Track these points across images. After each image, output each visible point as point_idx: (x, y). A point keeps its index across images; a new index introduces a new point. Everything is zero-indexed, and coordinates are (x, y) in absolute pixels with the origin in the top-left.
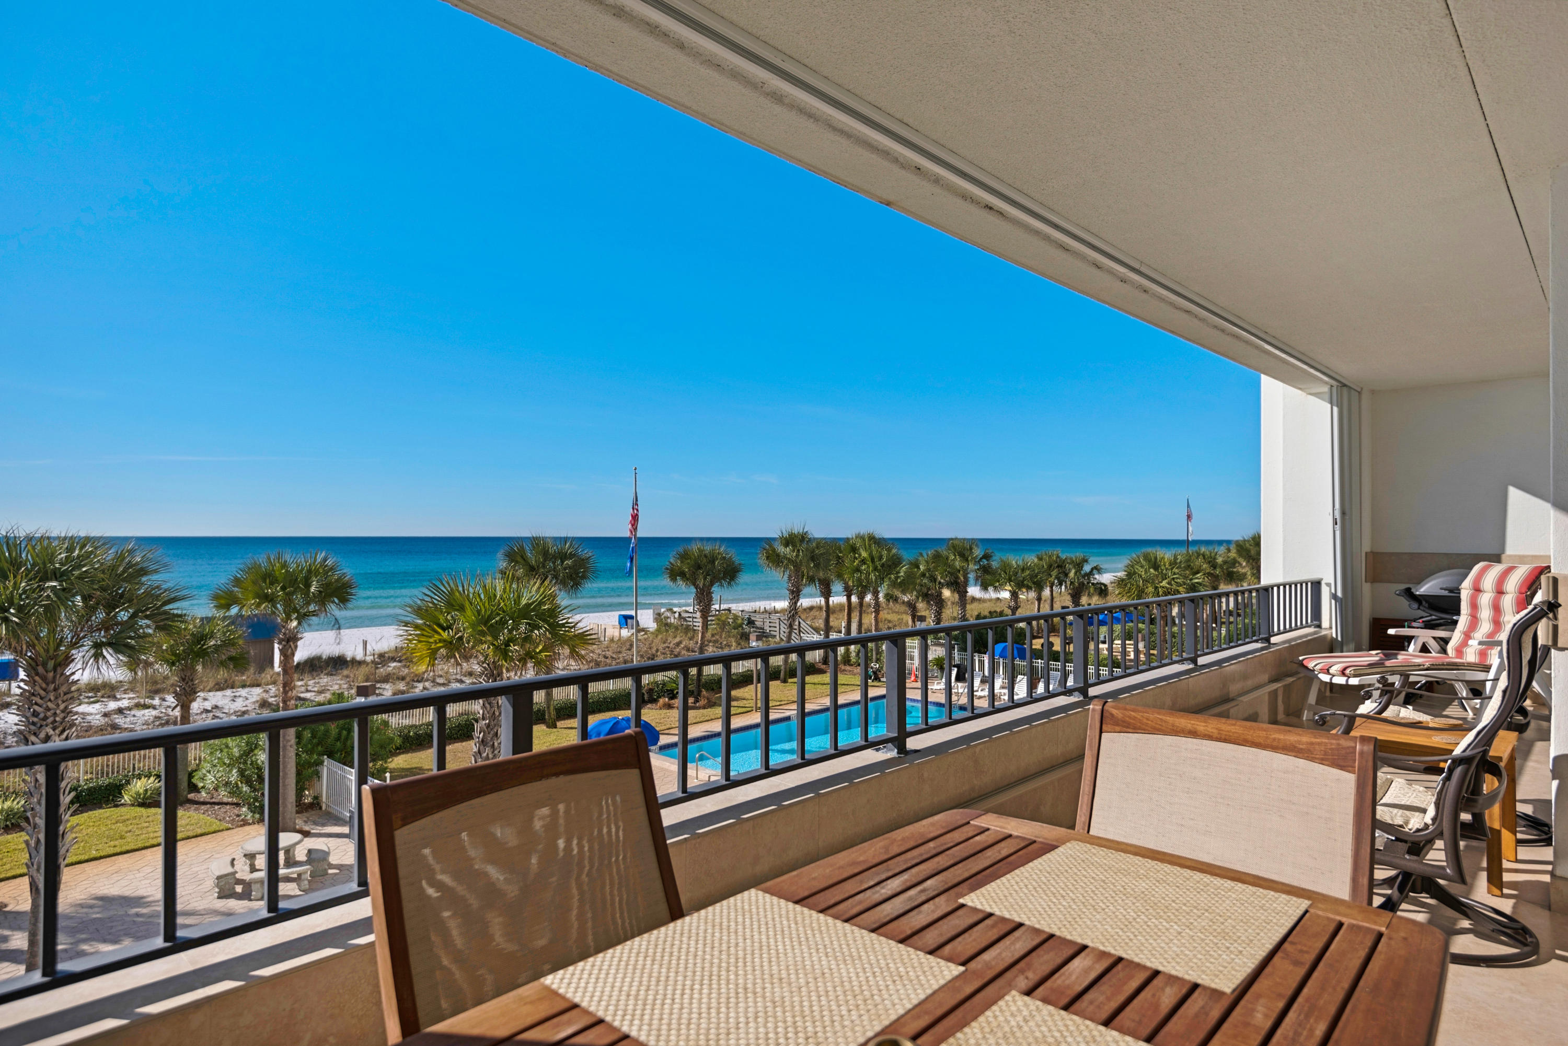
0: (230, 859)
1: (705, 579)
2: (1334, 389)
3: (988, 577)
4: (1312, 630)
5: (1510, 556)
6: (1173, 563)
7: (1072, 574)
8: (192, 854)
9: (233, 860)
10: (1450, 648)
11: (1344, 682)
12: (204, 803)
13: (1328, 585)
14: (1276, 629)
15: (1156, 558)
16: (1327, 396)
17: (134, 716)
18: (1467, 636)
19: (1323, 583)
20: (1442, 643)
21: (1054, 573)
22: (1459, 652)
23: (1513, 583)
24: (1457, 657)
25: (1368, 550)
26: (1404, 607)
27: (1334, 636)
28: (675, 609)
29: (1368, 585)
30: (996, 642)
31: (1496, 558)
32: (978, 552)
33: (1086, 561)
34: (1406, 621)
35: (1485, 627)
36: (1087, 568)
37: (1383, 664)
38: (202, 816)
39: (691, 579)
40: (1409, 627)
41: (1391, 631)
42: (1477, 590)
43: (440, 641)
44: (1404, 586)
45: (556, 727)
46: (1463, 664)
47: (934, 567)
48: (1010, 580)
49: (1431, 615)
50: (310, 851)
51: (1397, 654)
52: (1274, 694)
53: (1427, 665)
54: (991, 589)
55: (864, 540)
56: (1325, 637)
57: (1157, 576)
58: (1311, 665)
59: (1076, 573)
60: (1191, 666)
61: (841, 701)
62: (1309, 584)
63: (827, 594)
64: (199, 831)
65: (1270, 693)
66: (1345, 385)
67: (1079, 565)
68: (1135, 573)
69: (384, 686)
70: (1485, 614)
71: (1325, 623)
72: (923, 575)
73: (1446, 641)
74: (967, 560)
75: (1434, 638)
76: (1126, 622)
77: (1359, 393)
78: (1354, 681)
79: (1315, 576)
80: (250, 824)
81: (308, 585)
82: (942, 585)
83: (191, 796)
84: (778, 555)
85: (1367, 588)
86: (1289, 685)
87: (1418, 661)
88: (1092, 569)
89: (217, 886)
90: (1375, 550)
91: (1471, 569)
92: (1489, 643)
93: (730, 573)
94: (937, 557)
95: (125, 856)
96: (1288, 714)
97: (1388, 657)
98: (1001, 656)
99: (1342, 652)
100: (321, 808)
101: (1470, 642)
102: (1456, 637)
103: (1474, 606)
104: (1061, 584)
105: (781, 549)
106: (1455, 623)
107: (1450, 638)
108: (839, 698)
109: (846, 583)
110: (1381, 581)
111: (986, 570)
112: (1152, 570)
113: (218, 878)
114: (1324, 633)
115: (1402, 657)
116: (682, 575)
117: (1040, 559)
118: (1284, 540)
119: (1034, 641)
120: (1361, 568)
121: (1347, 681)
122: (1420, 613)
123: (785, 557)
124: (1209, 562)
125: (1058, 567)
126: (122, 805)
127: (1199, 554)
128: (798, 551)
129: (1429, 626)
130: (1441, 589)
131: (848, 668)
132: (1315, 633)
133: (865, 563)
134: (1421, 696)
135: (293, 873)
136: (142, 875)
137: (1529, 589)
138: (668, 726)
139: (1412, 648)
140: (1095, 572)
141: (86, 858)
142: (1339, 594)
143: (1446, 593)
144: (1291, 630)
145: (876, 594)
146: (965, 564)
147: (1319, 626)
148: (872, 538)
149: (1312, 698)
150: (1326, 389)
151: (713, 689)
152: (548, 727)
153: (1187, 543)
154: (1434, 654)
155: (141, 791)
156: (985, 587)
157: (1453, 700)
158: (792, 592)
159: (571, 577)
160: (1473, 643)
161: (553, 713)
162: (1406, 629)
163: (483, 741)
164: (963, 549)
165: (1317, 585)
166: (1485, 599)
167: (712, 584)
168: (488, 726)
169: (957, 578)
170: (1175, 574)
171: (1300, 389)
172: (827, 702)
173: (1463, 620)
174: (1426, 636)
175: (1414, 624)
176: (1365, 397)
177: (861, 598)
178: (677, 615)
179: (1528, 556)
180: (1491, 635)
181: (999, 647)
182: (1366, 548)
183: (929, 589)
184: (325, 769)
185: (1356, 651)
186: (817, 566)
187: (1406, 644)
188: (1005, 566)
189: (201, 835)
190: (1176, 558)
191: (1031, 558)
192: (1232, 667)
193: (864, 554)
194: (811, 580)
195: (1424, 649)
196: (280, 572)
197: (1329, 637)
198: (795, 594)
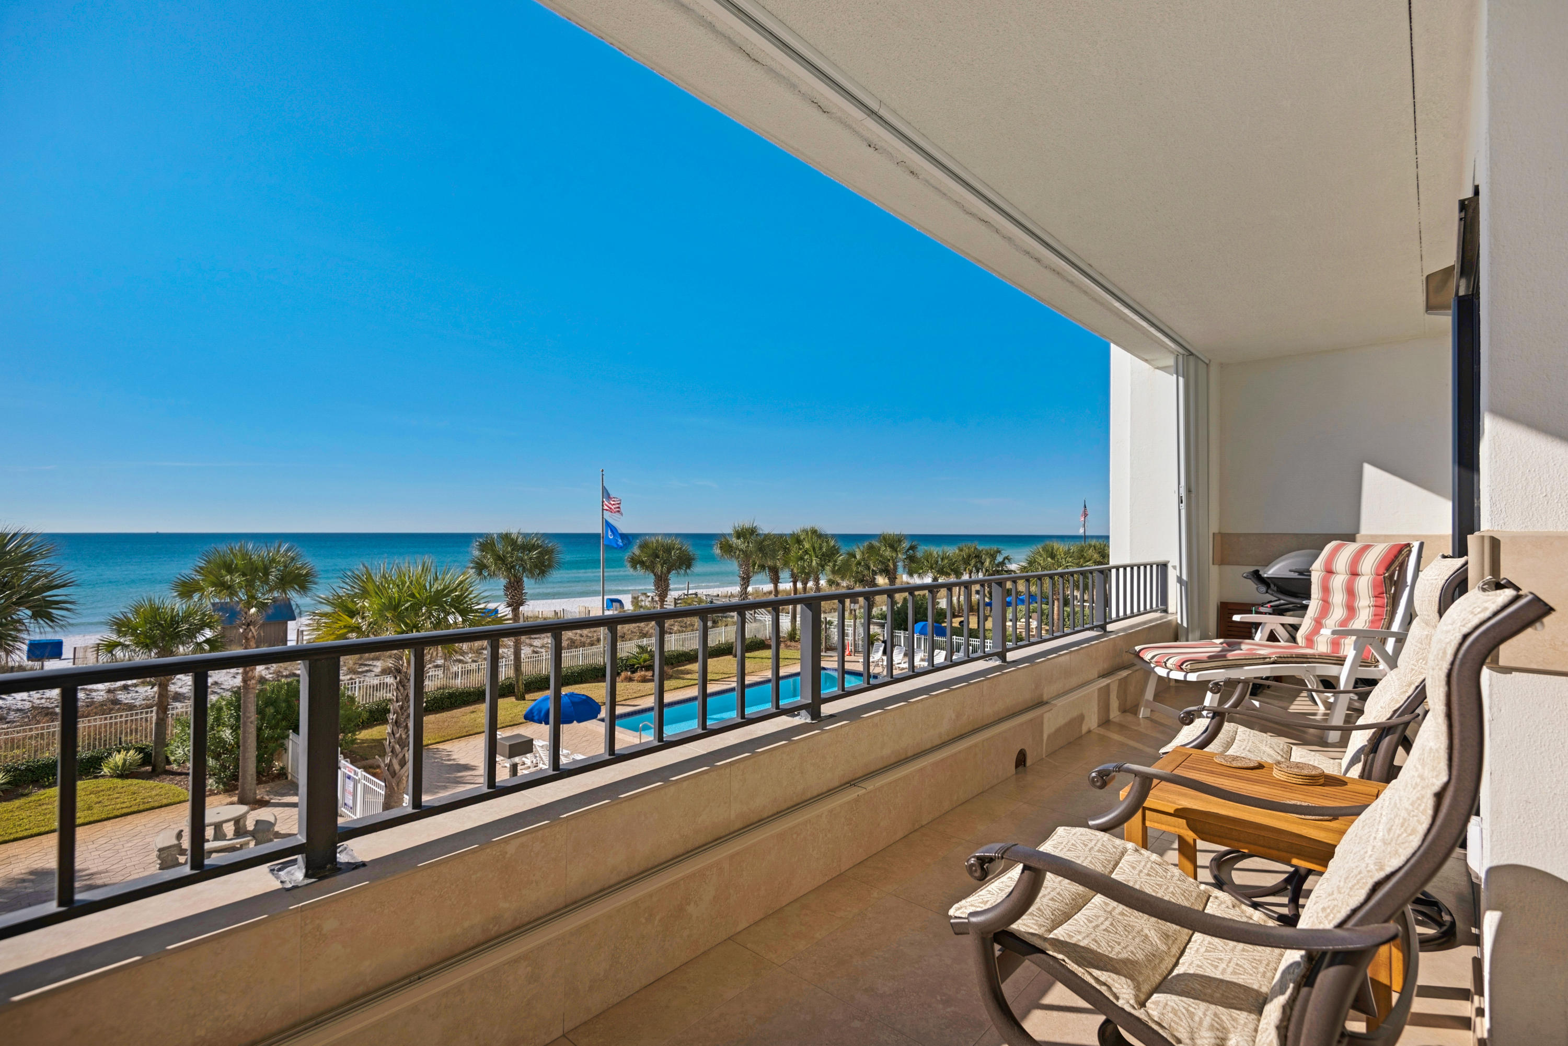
0: (176, 831)
1: (662, 567)
2: (1180, 358)
3: (914, 565)
4: (1157, 615)
5: (1363, 536)
6: (1067, 553)
7: (987, 563)
8: (150, 825)
9: (182, 831)
10: (1300, 635)
11: (1182, 678)
12: (180, 774)
13: (1174, 567)
14: (1114, 615)
15: (1053, 549)
16: (1173, 370)
17: (137, 692)
18: (1318, 624)
19: (1170, 566)
20: (1290, 629)
21: (973, 562)
22: (1310, 641)
23: (1369, 564)
24: (1307, 647)
25: (1216, 531)
26: (1251, 591)
27: (1179, 621)
28: (649, 594)
29: (1216, 567)
30: (916, 621)
31: (1351, 538)
32: (906, 545)
33: (999, 552)
34: (1253, 605)
35: (1338, 613)
36: (999, 559)
37: (1225, 656)
38: (173, 786)
39: (649, 567)
40: (1257, 613)
41: (1237, 618)
42: (1329, 572)
43: (345, 627)
44: (1252, 569)
45: (524, 699)
46: (1313, 656)
47: (868, 557)
48: (932, 568)
49: (1279, 600)
50: (257, 822)
51: (1240, 643)
52: (1106, 690)
53: (1274, 657)
54: (915, 576)
55: (807, 534)
56: (1169, 623)
57: (1053, 564)
58: (1147, 656)
59: (990, 563)
60: (998, 663)
61: (782, 672)
62: (1155, 567)
63: (776, 580)
64: (165, 802)
65: (1100, 689)
66: (1191, 354)
67: (993, 557)
68: (1035, 561)
69: (375, 663)
70: (1338, 598)
71: (1171, 608)
72: (859, 563)
73: (1296, 628)
74: (896, 551)
75: (1283, 625)
76: (1030, 603)
77: (1207, 365)
78: (1192, 677)
79: (1161, 559)
80: (216, 794)
81: (266, 573)
82: (874, 573)
83: (167, 767)
84: (730, 546)
85: (1214, 570)
86: (1126, 677)
87: (1264, 652)
88: (1004, 559)
89: (159, 857)
90: (1224, 531)
91: (1322, 549)
92: (1341, 633)
93: (685, 562)
94: (871, 548)
95: (87, 827)
96: (1124, 710)
97: (1232, 647)
98: (921, 633)
99: (1187, 640)
100: (287, 778)
101: (1323, 631)
102: (1306, 624)
103: (1326, 590)
104: (978, 572)
105: (734, 541)
106: (1306, 607)
107: (1300, 625)
108: (780, 671)
109: (792, 570)
110: (1229, 564)
111: (912, 559)
112: (1049, 559)
113: (160, 850)
114: (1170, 618)
115: (1246, 647)
116: (642, 563)
117: (961, 550)
118: (1131, 521)
119: (954, 620)
120: (1208, 551)
121: (1185, 676)
122: (1269, 597)
123: (737, 548)
124: (1099, 553)
125: (976, 557)
126: (102, 776)
127: (1090, 546)
128: (748, 542)
129: (1279, 611)
130: (1291, 571)
131: (793, 644)
132: (1161, 618)
133: (807, 553)
134: (1269, 687)
135: (237, 844)
136: (95, 846)
137: (1387, 569)
138: (625, 698)
139: (1258, 636)
140: (1006, 561)
141: (47, 829)
142: (1184, 577)
143: (1295, 575)
144: (1133, 615)
145: (817, 580)
146: (894, 555)
147: (1166, 611)
148: (814, 532)
149: (1149, 694)
150: (1171, 361)
151: (672, 664)
152: (517, 699)
153: (1085, 537)
154: (1282, 643)
155: (120, 764)
156: (911, 574)
157: (1301, 691)
158: (743, 579)
159: (536, 566)
160: (1326, 632)
161: (522, 687)
162: (1254, 615)
163: (396, 722)
164: (893, 542)
165: (1163, 567)
166: (1338, 582)
167: (669, 571)
168: (402, 708)
169: (888, 566)
170: (1068, 562)
171: (1146, 361)
172: (769, 674)
173: (1314, 605)
174: (1273, 622)
175: (1262, 609)
176: (1214, 369)
177: (805, 584)
178: (650, 598)
179: (1381, 536)
180: (1344, 623)
181: (919, 625)
182: (1214, 528)
183: (864, 576)
184: (291, 742)
185: (1201, 639)
186: (765, 555)
187: (1254, 630)
188: (928, 556)
189: (166, 805)
190: (1069, 549)
191: (951, 551)
192: (1061, 659)
193: (807, 545)
194: (762, 567)
195: (1272, 637)
196: (239, 562)
197: (1174, 623)
198: (746, 581)
